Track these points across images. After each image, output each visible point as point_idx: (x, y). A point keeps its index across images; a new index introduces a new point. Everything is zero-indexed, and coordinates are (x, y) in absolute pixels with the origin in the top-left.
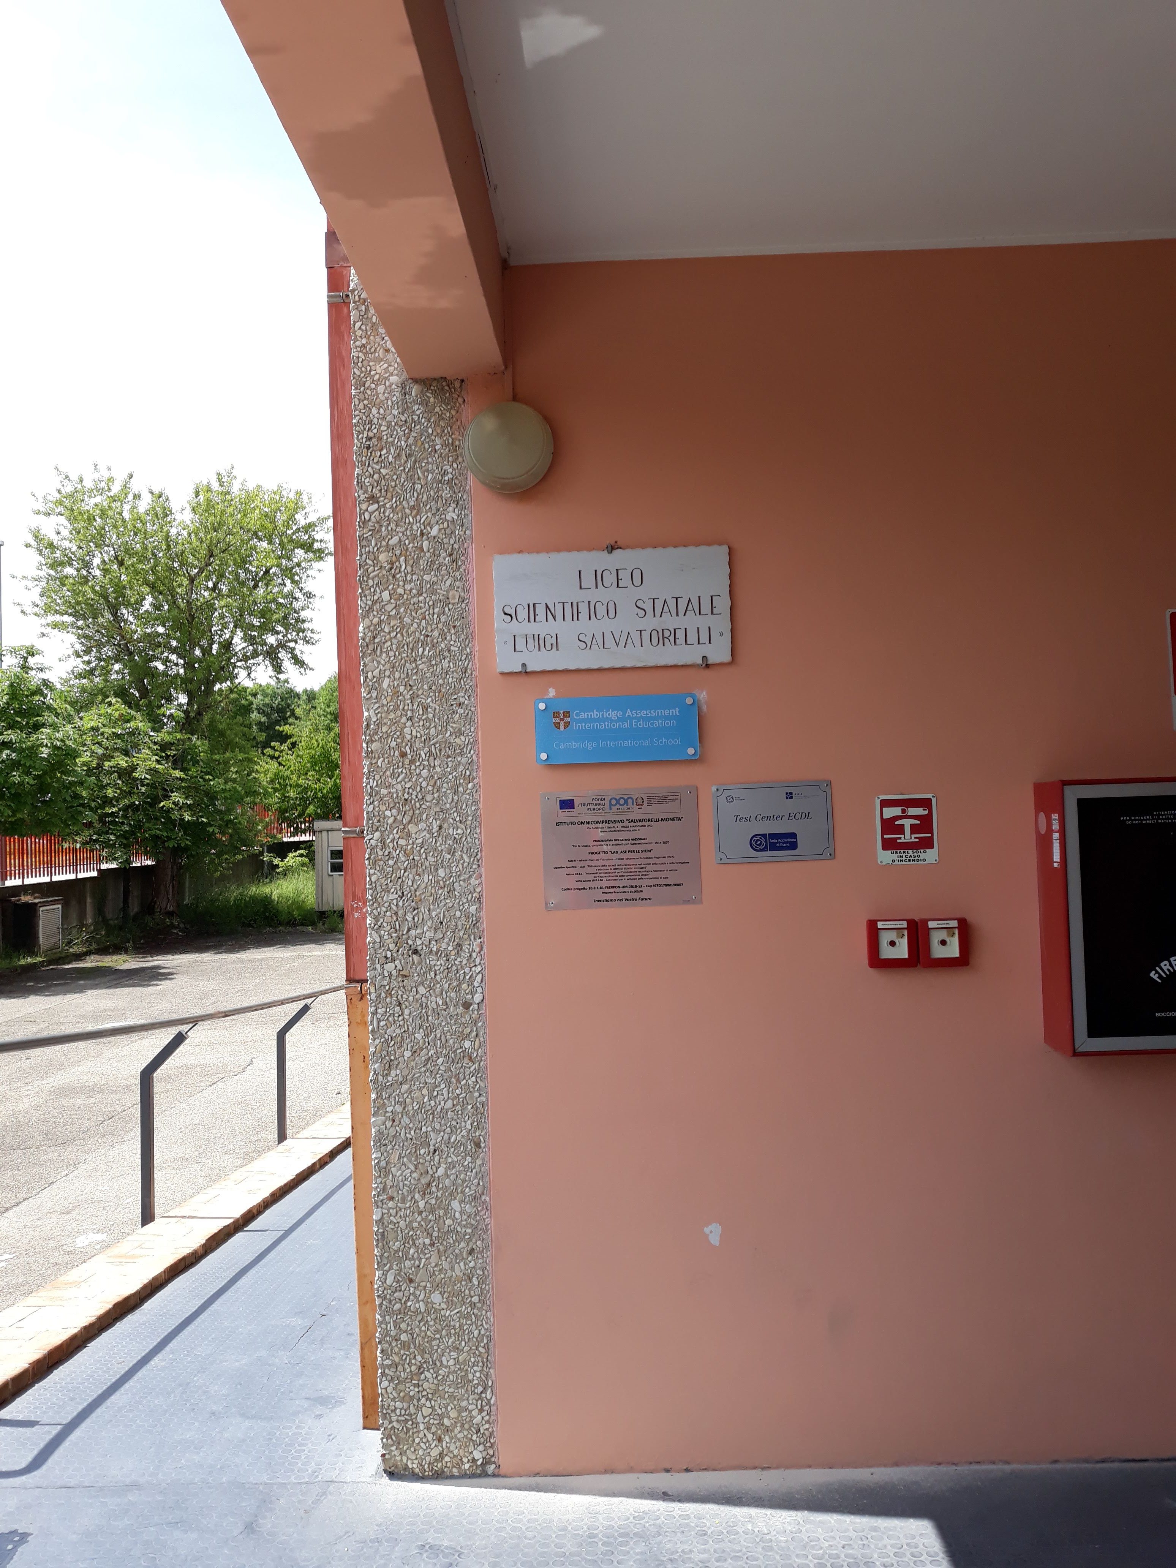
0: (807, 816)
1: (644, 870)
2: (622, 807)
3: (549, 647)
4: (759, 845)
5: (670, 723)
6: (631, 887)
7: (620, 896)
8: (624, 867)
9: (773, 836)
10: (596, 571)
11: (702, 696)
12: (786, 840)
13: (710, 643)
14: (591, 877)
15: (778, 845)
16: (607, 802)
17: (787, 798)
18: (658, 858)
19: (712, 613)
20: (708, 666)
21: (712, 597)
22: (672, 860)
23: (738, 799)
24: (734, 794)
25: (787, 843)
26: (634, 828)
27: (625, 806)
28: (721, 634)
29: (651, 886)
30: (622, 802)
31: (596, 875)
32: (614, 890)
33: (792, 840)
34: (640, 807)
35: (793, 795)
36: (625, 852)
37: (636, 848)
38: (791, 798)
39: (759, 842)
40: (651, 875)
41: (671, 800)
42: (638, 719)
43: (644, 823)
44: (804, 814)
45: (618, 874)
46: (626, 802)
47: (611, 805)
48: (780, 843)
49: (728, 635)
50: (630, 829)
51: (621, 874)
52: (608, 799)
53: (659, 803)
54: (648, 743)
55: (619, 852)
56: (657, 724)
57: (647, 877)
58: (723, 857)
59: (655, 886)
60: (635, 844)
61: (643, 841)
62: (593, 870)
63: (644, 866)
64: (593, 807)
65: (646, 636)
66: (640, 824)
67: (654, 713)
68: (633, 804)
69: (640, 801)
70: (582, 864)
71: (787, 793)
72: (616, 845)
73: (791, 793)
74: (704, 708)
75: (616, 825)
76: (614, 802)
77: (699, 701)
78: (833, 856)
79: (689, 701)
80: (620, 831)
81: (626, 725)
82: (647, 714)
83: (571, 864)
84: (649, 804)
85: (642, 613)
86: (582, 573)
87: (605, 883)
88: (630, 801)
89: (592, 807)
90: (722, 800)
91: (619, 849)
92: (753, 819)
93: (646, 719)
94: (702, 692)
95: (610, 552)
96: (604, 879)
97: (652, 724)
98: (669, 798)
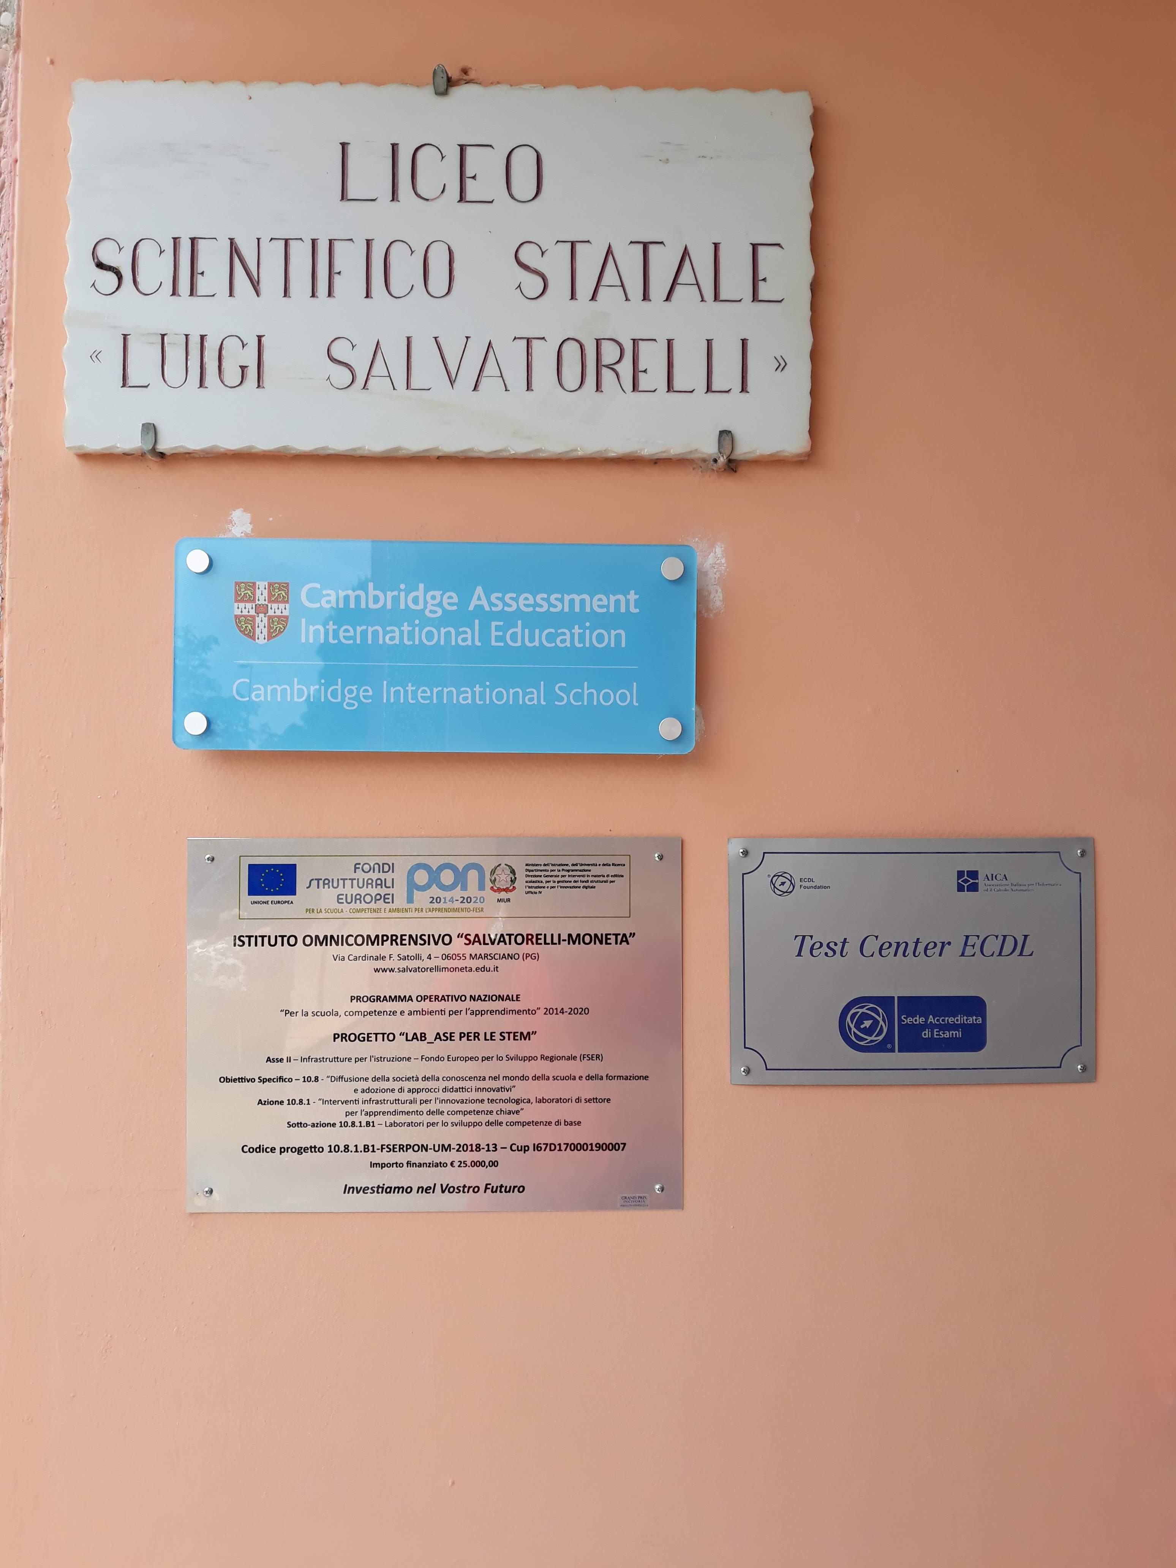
0: (1020, 946)
1: (504, 1095)
2: (448, 895)
3: (232, 374)
4: (869, 1031)
5: (611, 637)
6: (461, 1148)
7: (426, 1177)
8: (442, 1084)
9: (911, 1004)
10: (394, 147)
11: (711, 560)
12: (951, 1020)
13: (744, 389)
14: (337, 1114)
15: (926, 1034)
16: (399, 877)
17: (960, 888)
18: (551, 1059)
19: (755, 298)
20: (733, 466)
21: (755, 247)
22: (593, 1068)
23: (808, 883)
24: (795, 867)
25: (955, 1027)
26: (480, 963)
27: (458, 893)
28: (781, 366)
29: (525, 1149)
30: (447, 877)
31: (351, 1108)
32: (411, 1156)
33: (972, 1020)
34: (503, 895)
35: (981, 881)
36: (450, 1037)
37: (482, 1024)
38: (974, 888)
39: (867, 1023)
40: (529, 1113)
41: (602, 879)
42: (509, 619)
43: (512, 949)
44: (1010, 943)
45: (425, 1108)
46: (460, 879)
47: (412, 886)
48: (932, 1026)
49: (801, 369)
50: (469, 963)
51: (433, 1107)
52: (402, 867)
53: (563, 885)
54: (535, 697)
55: (430, 1037)
56: (567, 638)
57: (514, 1118)
58: (756, 1063)
59: (537, 1147)
60: (482, 1013)
61: (508, 1005)
62: (344, 1091)
63: (507, 1084)
64: (356, 891)
65: (544, 356)
66: (502, 948)
67: (559, 602)
68: (482, 887)
69: (503, 879)
70: (311, 1069)
71: (960, 874)
72: (422, 1012)
73: (974, 874)
74: (717, 598)
75: (424, 950)
76: (421, 877)
77: (703, 574)
78: (1089, 1073)
79: (672, 568)
80: (437, 969)
81: (469, 637)
82: (536, 605)
83: (274, 1070)
84: (534, 888)
85: (533, 284)
86: (350, 150)
87: (381, 1135)
88: (473, 875)
89: (349, 890)
90: (759, 883)
91: (430, 1025)
92: (852, 948)
93: (535, 621)
94: (713, 546)
95: (442, 93)
96: (378, 1119)
97: (551, 638)
98: (595, 871)
